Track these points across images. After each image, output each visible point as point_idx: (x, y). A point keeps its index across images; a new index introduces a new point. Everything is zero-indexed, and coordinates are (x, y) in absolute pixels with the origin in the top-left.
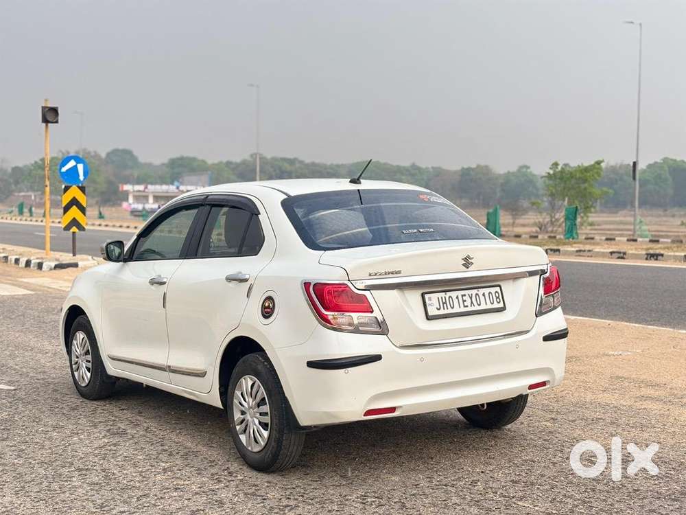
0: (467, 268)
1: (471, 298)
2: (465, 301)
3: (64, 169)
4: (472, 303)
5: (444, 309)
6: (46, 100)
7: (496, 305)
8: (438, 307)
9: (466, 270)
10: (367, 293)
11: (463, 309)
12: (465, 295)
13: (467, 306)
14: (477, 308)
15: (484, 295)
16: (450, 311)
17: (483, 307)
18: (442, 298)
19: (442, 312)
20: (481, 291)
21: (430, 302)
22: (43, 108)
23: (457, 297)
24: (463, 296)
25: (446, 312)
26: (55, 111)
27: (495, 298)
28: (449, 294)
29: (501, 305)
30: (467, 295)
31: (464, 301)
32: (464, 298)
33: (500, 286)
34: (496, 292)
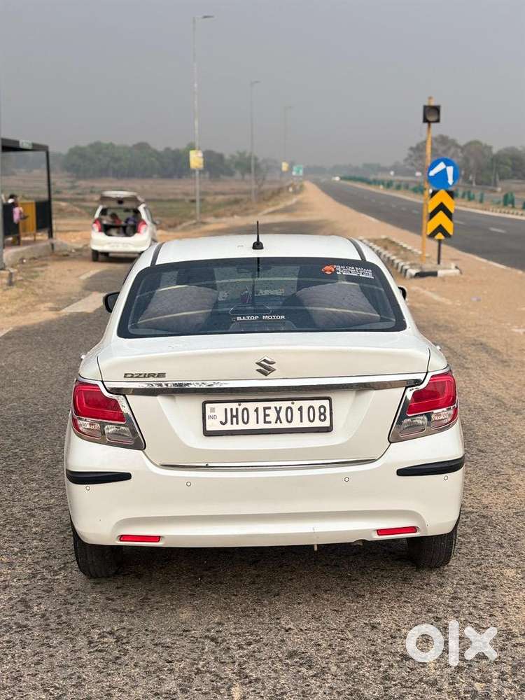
0: (266, 374)
1: (278, 412)
2: (268, 415)
3: (432, 173)
4: (278, 418)
5: (232, 424)
6: (430, 98)
7: (318, 423)
8: (224, 421)
9: (264, 377)
10: (120, 399)
11: (262, 426)
12: (269, 408)
13: (270, 422)
14: (285, 425)
15: (300, 409)
16: (241, 426)
17: (296, 424)
18: (232, 410)
19: (228, 427)
20: (298, 404)
21: (212, 414)
22: (425, 107)
23: (257, 410)
24: (265, 409)
25: (235, 427)
26: (437, 109)
27: (317, 414)
28: (244, 405)
29: (327, 424)
30: (273, 409)
31: (266, 415)
32: (268, 412)
33: (329, 399)
34: (323, 406)
